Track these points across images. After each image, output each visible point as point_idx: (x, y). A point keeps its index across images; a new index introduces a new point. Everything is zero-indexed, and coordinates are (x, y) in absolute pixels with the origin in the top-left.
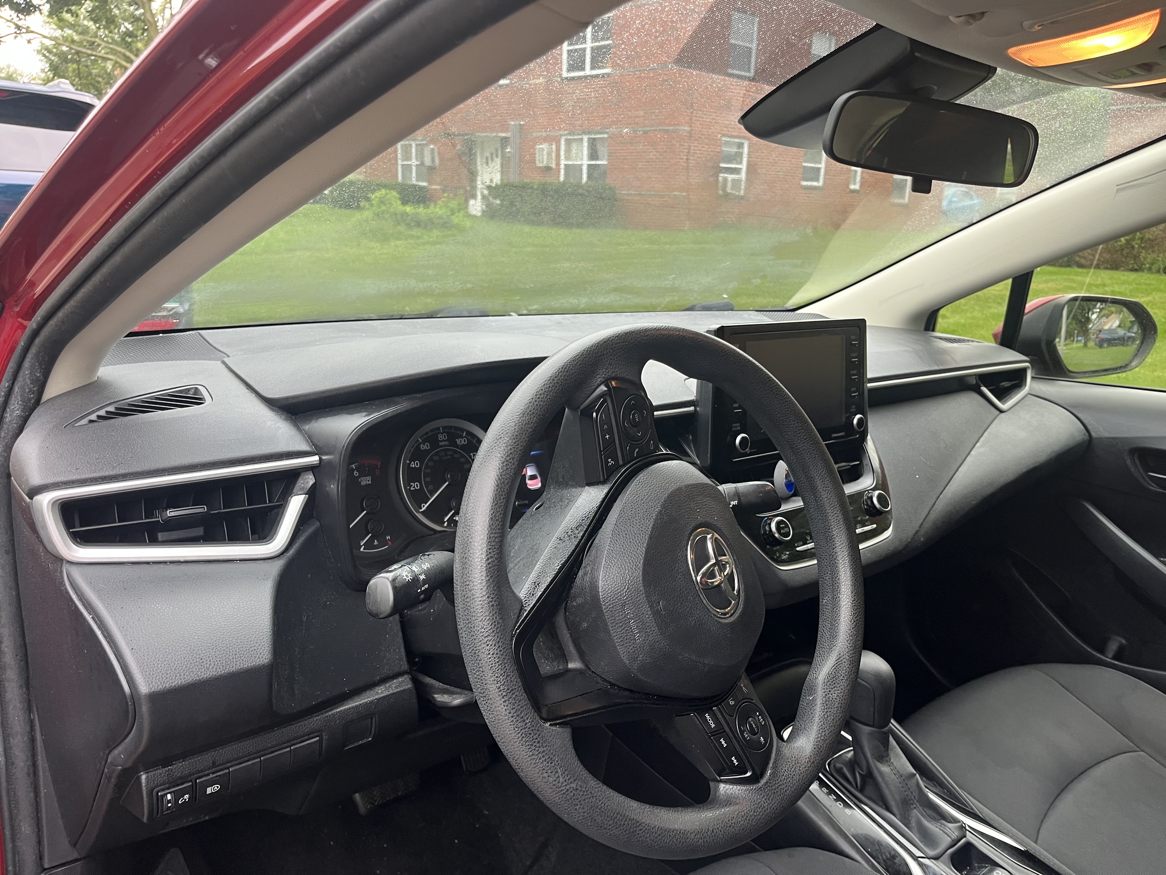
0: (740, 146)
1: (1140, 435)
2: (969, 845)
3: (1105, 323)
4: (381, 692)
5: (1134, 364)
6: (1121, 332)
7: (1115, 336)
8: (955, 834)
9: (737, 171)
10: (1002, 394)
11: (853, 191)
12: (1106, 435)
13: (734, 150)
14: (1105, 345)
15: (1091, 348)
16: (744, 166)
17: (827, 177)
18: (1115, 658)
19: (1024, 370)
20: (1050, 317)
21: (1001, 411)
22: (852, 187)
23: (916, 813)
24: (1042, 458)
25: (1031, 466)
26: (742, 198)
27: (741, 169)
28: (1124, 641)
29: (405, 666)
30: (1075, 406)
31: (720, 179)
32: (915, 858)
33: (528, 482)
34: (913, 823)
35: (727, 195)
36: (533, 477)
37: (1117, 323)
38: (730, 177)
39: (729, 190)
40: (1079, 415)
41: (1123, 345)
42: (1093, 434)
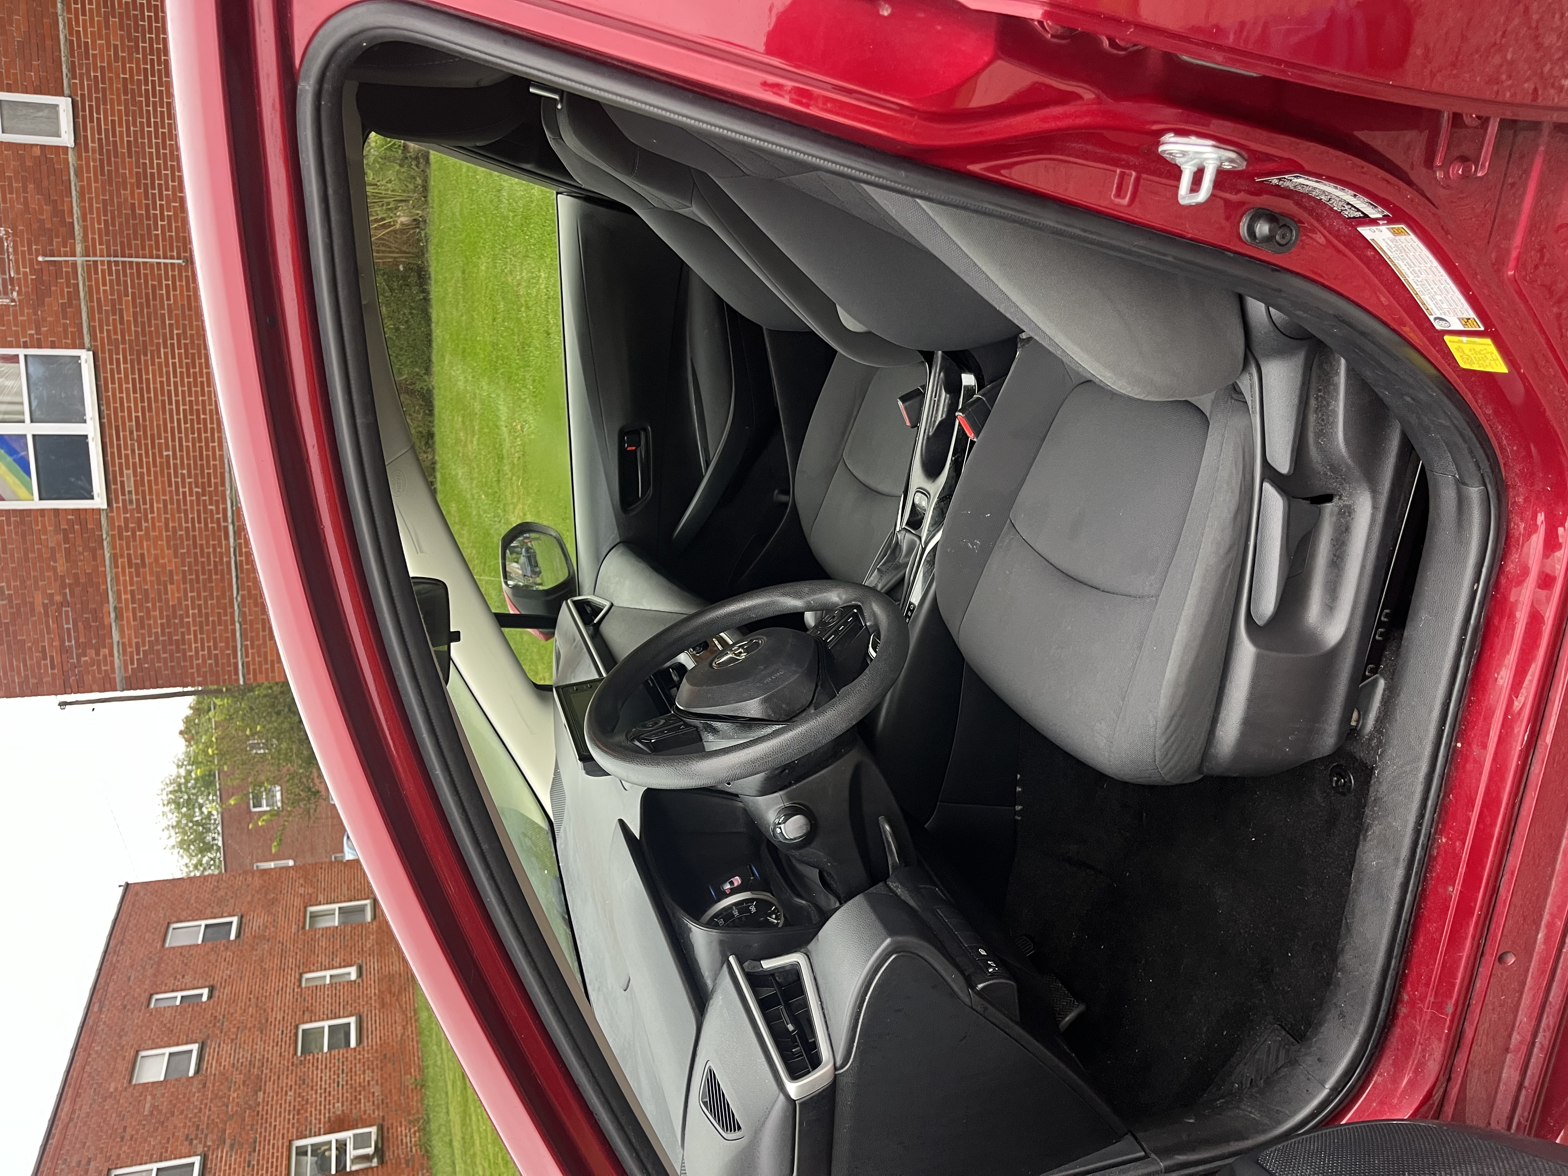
0: (301, 1152)
1: (611, 509)
2: (907, 524)
3: (516, 573)
4: (899, 891)
5: (554, 534)
6: (523, 559)
7: (527, 563)
8: (904, 532)
9: (342, 1147)
10: (597, 610)
11: (360, 974)
12: (616, 532)
13: (309, 1159)
14: (538, 569)
15: (542, 579)
16: (333, 1137)
17: (341, 1014)
18: (788, 494)
19: (574, 602)
20: (525, 597)
21: (612, 605)
22: (353, 977)
23: (901, 560)
24: (642, 565)
25: (651, 570)
26: (381, 1129)
27: (337, 1141)
28: (776, 491)
29: (881, 884)
30: (598, 559)
31: (355, 1168)
32: (924, 550)
33: (736, 884)
34: (906, 560)
35: (380, 1152)
36: (732, 883)
37: (515, 565)
38: (351, 1152)
39: (370, 1150)
40: (604, 554)
41: (535, 556)
42: (618, 540)
